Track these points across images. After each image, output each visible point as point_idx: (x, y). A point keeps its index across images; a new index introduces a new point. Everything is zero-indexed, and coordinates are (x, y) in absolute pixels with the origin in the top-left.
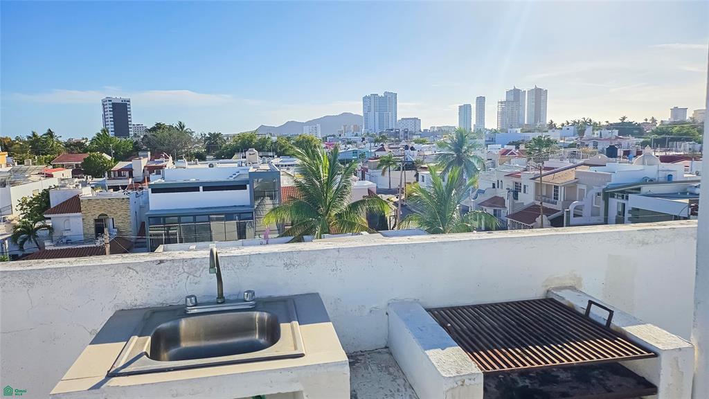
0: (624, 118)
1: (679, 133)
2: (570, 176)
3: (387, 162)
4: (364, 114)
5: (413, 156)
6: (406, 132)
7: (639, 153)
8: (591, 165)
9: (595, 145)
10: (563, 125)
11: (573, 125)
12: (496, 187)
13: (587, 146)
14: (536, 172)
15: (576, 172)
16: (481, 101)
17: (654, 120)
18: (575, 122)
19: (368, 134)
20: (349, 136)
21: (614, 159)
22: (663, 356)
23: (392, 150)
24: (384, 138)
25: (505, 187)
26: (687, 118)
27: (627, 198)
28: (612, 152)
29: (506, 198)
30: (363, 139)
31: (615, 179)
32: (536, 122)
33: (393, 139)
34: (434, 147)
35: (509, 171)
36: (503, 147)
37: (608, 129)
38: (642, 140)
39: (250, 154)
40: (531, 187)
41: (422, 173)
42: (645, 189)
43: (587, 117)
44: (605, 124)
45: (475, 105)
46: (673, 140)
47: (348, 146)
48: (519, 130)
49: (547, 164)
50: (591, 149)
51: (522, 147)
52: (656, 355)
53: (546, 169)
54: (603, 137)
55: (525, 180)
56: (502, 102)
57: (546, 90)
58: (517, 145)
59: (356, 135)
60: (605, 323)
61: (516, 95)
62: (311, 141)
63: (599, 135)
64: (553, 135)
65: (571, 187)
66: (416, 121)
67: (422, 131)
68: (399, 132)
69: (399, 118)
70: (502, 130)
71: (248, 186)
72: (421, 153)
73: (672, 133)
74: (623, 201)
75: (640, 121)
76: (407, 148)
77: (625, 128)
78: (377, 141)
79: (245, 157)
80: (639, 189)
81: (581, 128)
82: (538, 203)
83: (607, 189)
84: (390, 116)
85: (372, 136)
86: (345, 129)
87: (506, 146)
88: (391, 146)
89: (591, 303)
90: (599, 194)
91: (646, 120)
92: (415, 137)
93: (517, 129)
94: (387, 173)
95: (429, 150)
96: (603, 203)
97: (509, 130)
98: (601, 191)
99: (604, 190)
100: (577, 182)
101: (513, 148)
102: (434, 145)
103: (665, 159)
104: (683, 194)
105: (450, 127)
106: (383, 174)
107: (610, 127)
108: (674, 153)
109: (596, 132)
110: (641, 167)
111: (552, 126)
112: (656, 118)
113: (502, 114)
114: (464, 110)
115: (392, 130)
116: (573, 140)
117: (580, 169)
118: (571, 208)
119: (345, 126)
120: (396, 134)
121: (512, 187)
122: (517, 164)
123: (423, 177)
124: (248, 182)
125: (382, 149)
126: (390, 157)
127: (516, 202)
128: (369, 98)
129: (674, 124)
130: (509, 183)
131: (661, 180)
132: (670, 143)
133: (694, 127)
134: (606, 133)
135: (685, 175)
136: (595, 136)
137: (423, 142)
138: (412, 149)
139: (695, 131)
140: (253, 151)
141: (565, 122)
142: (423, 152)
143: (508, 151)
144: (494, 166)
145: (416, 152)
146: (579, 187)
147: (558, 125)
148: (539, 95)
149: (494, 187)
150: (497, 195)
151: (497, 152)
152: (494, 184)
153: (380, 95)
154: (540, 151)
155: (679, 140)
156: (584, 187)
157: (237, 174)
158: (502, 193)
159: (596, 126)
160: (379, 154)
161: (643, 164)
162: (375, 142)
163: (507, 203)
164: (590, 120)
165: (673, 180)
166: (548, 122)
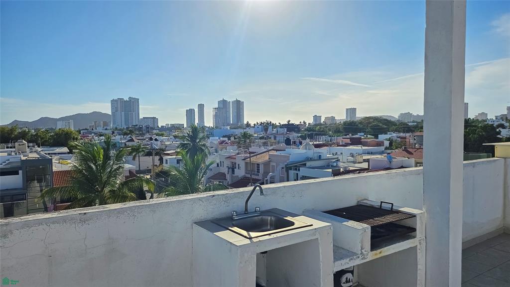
0: (289, 121)
1: (319, 131)
2: (266, 157)
3: (136, 150)
4: (112, 113)
5: (157, 145)
6: (148, 128)
7: (301, 143)
8: (277, 150)
9: (275, 138)
10: (255, 125)
11: (261, 125)
12: (220, 165)
13: (270, 138)
14: (246, 155)
15: (269, 155)
16: (201, 107)
17: (305, 123)
18: (262, 123)
19: (116, 128)
20: (100, 130)
21: (289, 146)
22: (418, 216)
23: (139, 141)
24: (131, 132)
25: (225, 165)
26: (322, 122)
27: (299, 170)
28: (288, 142)
29: (226, 173)
30: (113, 133)
31: (292, 159)
32: (238, 122)
33: (137, 133)
34: (171, 138)
35: (227, 155)
36: (219, 139)
37: (281, 128)
38: (300, 135)
39: (19, 145)
40: (242, 165)
41: (165, 158)
42: (309, 164)
43: (269, 120)
44: (279, 124)
45: (197, 109)
46: (316, 135)
47: (101, 138)
48: (228, 127)
49: (251, 150)
50: (272, 140)
51: (232, 139)
52: (415, 216)
53: (250, 153)
54: (279, 133)
55: (239, 161)
56: (215, 108)
57: (243, 102)
58: (229, 137)
59: (106, 129)
60: (390, 209)
61: (224, 104)
62: (70, 134)
63: (276, 132)
64: (250, 131)
65: (266, 164)
66: (154, 120)
67: (160, 127)
68: (142, 128)
69: (141, 117)
70: (217, 127)
71: (20, 172)
72: (163, 143)
73: (315, 131)
74: (297, 172)
75: (297, 123)
76: (151, 139)
77: (290, 127)
78: (125, 134)
79: (14, 147)
80: (305, 165)
81: (266, 126)
82: (249, 176)
83: (287, 165)
84: (134, 115)
85: (120, 130)
86: (95, 124)
87: (221, 138)
88: (138, 138)
89: (382, 202)
90: (283, 168)
91: (301, 122)
92: (155, 131)
93: (227, 127)
94: (137, 158)
95: (167, 141)
96: (286, 174)
97: (222, 127)
98: (284, 166)
99: (286, 165)
100: (270, 161)
101: (226, 139)
102: (171, 137)
103: (317, 146)
104: (328, 167)
105: (180, 124)
106: (134, 159)
107: (282, 126)
108: (317, 142)
109: (274, 130)
110: (304, 151)
111: (248, 125)
112: (306, 121)
113: (216, 117)
114: (190, 113)
115: (137, 126)
116: (262, 134)
117: (271, 153)
118: (268, 177)
119: (95, 122)
120: (140, 129)
121: (230, 165)
122: (232, 150)
123: (167, 160)
124: (20, 168)
125: (132, 140)
126: (140, 146)
127: (234, 175)
128: (116, 101)
129: (316, 125)
130: (227, 163)
131: (316, 158)
132: (315, 137)
133: (326, 127)
134: (279, 129)
135: (328, 155)
136: (274, 132)
137: (162, 135)
138: (156, 140)
139: (327, 129)
140: (22, 142)
141: (256, 123)
142: (164, 142)
143: (224, 141)
144: (216, 152)
145: (159, 143)
146: (272, 164)
147: (252, 125)
148: (239, 105)
149: (218, 166)
150: (221, 172)
151: (216, 142)
152: (218, 164)
153: (125, 99)
154: (245, 141)
155: (320, 135)
156: (274, 164)
157: (7, 162)
158: (224, 170)
159: (274, 126)
160: (130, 144)
161: (306, 149)
162: (124, 135)
163: (228, 177)
164: (270, 122)
165: (322, 158)
166: (245, 122)
